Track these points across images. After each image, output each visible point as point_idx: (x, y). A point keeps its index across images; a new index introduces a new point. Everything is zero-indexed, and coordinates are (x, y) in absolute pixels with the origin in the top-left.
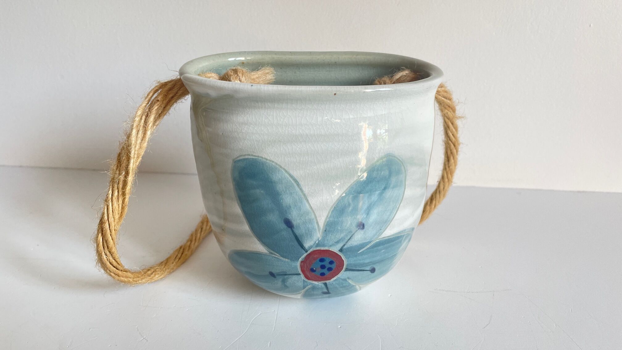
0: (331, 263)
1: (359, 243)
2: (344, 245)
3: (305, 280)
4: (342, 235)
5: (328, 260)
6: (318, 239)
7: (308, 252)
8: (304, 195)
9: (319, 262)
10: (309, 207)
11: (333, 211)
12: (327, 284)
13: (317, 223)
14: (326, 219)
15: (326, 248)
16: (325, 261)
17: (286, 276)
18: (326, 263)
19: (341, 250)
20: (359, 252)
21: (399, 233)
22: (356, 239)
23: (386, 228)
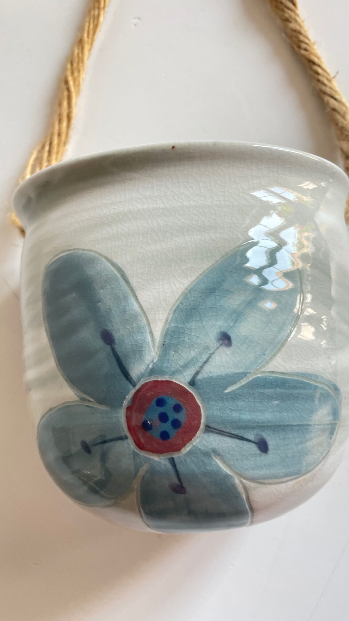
0: (177, 408)
1: (226, 373)
2: (197, 373)
3: (135, 450)
4: (193, 354)
5: (171, 402)
6: (153, 361)
7: (138, 387)
8: (132, 290)
9: (157, 407)
10: (138, 307)
11: (175, 310)
12: (175, 459)
13: (151, 332)
14: (165, 325)
15: (166, 378)
16: (166, 403)
17: (107, 445)
18: (168, 409)
19: (192, 383)
20: (227, 391)
21: (304, 375)
22: (217, 363)
23: (273, 353)
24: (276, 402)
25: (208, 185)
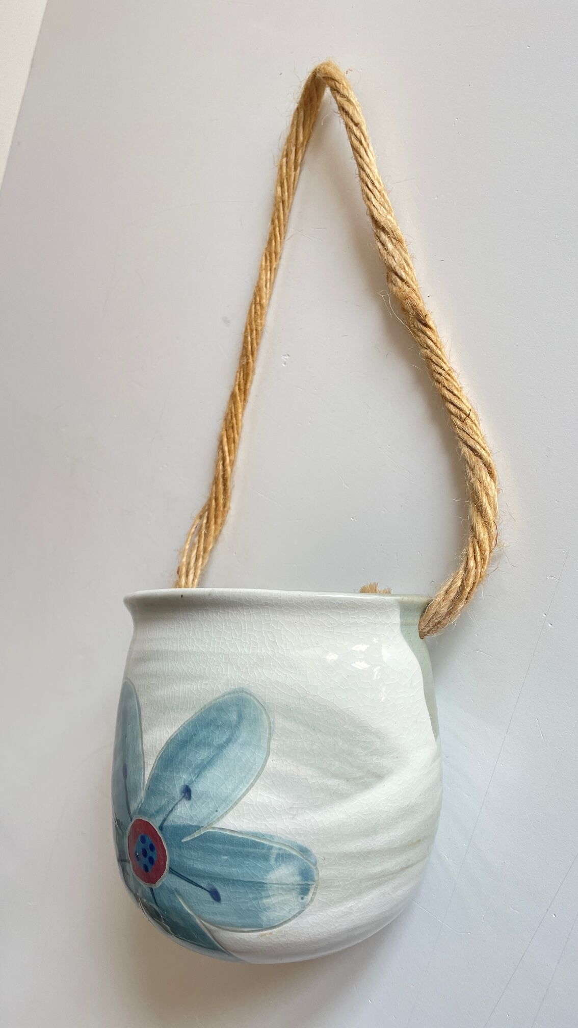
0: (152, 847)
1: (183, 824)
2: (164, 820)
3: (133, 874)
4: (163, 802)
5: (149, 841)
6: (141, 801)
7: (133, 822)
9: (141, 843)
10: (141, 750)
12: (153, 889)
13: (144, 775)
14: (152, 770)
15: (147, 819)
16: (146, 841)
18: (147, 846)
19: (161, 828)
20: (183, 841)
21: (255, 835)
22: (178, 814)
23: (225, 811)
24: (226, 857)
25: (209, 630)
